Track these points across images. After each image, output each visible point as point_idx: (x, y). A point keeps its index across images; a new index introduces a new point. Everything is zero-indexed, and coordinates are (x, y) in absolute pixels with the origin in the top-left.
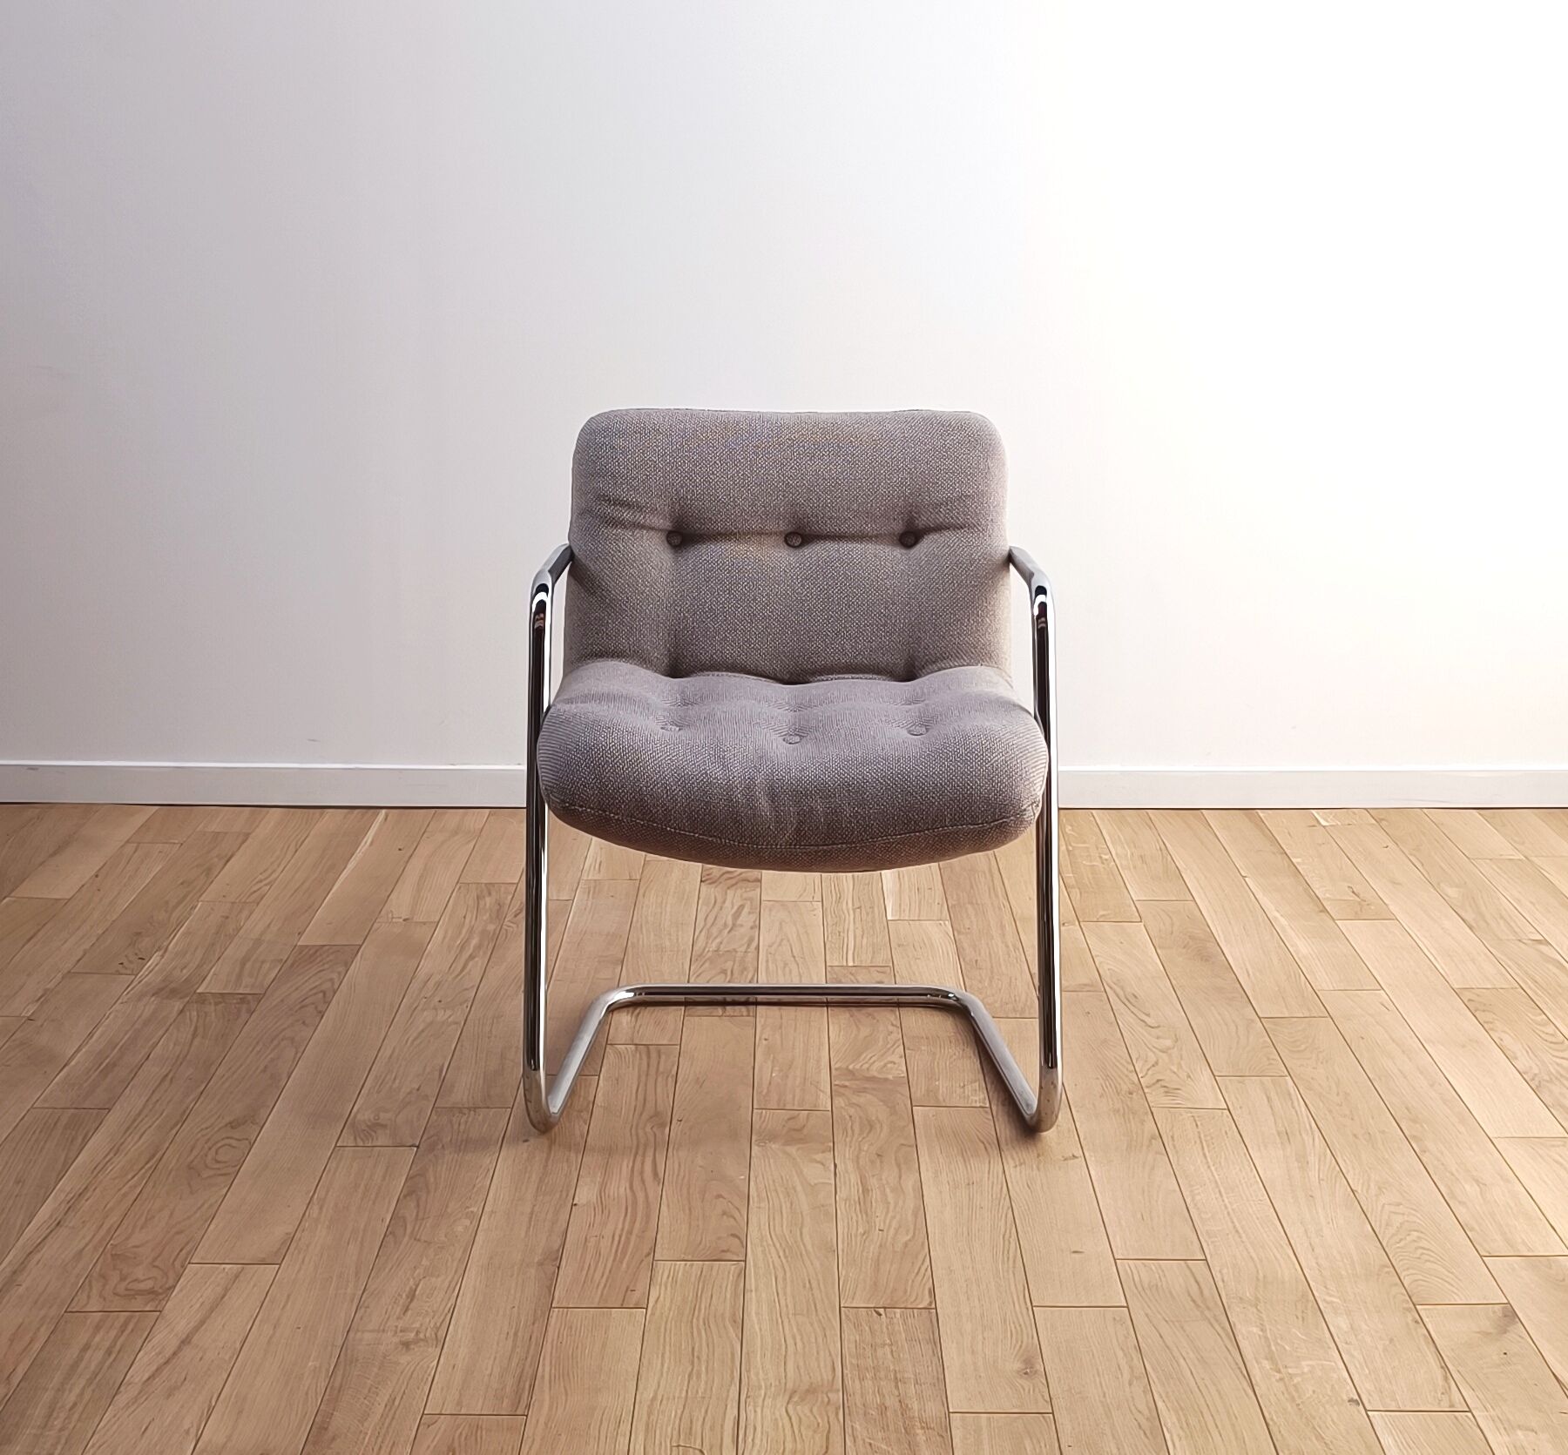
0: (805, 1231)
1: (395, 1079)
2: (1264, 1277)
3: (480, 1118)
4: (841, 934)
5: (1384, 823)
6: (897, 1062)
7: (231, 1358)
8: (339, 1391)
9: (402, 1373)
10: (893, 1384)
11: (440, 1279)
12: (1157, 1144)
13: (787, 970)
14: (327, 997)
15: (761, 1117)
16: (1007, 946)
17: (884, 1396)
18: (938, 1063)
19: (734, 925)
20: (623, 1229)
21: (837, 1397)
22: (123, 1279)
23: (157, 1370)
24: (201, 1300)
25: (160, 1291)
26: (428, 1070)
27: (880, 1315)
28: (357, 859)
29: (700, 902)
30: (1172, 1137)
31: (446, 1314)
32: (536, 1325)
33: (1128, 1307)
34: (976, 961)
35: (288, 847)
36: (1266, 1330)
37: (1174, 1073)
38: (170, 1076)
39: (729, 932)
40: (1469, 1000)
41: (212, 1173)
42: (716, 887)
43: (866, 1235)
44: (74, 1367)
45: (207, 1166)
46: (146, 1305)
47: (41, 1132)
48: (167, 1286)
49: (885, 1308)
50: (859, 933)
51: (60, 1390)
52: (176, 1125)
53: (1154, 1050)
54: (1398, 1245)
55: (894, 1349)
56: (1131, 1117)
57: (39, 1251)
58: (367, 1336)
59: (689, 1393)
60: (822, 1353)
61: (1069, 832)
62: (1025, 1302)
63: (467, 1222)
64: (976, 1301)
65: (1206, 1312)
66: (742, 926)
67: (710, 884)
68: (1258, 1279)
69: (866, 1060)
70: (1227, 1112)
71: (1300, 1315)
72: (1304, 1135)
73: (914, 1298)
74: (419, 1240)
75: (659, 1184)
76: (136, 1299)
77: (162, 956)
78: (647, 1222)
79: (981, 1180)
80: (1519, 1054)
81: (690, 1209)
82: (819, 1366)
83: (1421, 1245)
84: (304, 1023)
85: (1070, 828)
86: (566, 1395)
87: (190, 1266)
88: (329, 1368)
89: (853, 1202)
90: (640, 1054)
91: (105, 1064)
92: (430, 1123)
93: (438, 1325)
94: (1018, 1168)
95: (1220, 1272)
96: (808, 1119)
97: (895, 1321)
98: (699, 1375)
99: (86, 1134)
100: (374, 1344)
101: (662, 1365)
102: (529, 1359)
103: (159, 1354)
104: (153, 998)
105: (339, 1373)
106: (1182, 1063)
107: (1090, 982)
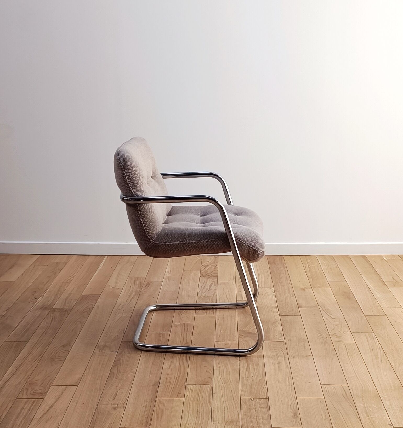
0: (230, 376)
1: (111, 333)
2: (365, 390)
4: (241, 292)
7: (64, 412)
8: (95, 421)
9: (113, 416)
10: (256, 420)
11: (124, 390)
12: (334, 352)
14: (91, 309)
15: (217, 344)
16: (290, 295)
17: (253, 423)
18: (269, 328)
19: (210, 289)
20: (177, 376)
21: (239, 424)
22: (32, 390)
23: (43, 415)
24: (55, 395)
25: (43, 393)
26: (120, 330)
27: (252, 400)
28: (99, 270)
29: (200, 282)
30: (338, 350)
31: (126, 400)
32: (152, 403)
33: (324, 398)
34: (281, 299)
35: (79, 266)
36: (365, 405)
37: (339, 331)
38: (45, 332)
39: (208, 291)
41: (57, 360)
42: (204, 278)
43: (248, 378)
44: (19, 414)
45: (56, 358)
46: (39, 397)
47: (8, 348)
48: (45, 391)
49: (253, 398)
51: (15, 420)
52: (47, 346)
55: (256, 410)
56: (326, 344)
57: (8, 382)
58: (103, 406)
59: (196, 422)
61: (309, 262)
62: (295, 397)
63: (132, 374)
64: (280, 396)
65: (348, 400)
66: (212, 289)
67: (203, 277)
68: (363, 390)
69: (248, 327)
70: (354, 342)
71: (375, 400)
72: (378, 350)
73: (262, 395)
74: (118, 379)
75: (188, 363)
76: (36, 395)
77: (42, 298)
78: (184, 373)
79: (282, 362)
81: (197, 370)
82: (234, 415)
84: (84, 317)
85: (309, 261)
86: (161, 422)
87: (52, 386)
88: (92, 415)
89: (244, 368)
90: (182, 326)
91: (26, 329)
92: (121, 346)
93: (124, 403)
94: (293, 359)
95: (352, 388)
96: (231, 344)
97: (256, 402)
98: (199, 417)
99: (21, 349)
100: (105, 408)
101: (189, 414)
102: (150, 412)
103: (43, 410)
104: (40, 310)
105: (95, 416)
106: (342, 329)
107: (315, 305)
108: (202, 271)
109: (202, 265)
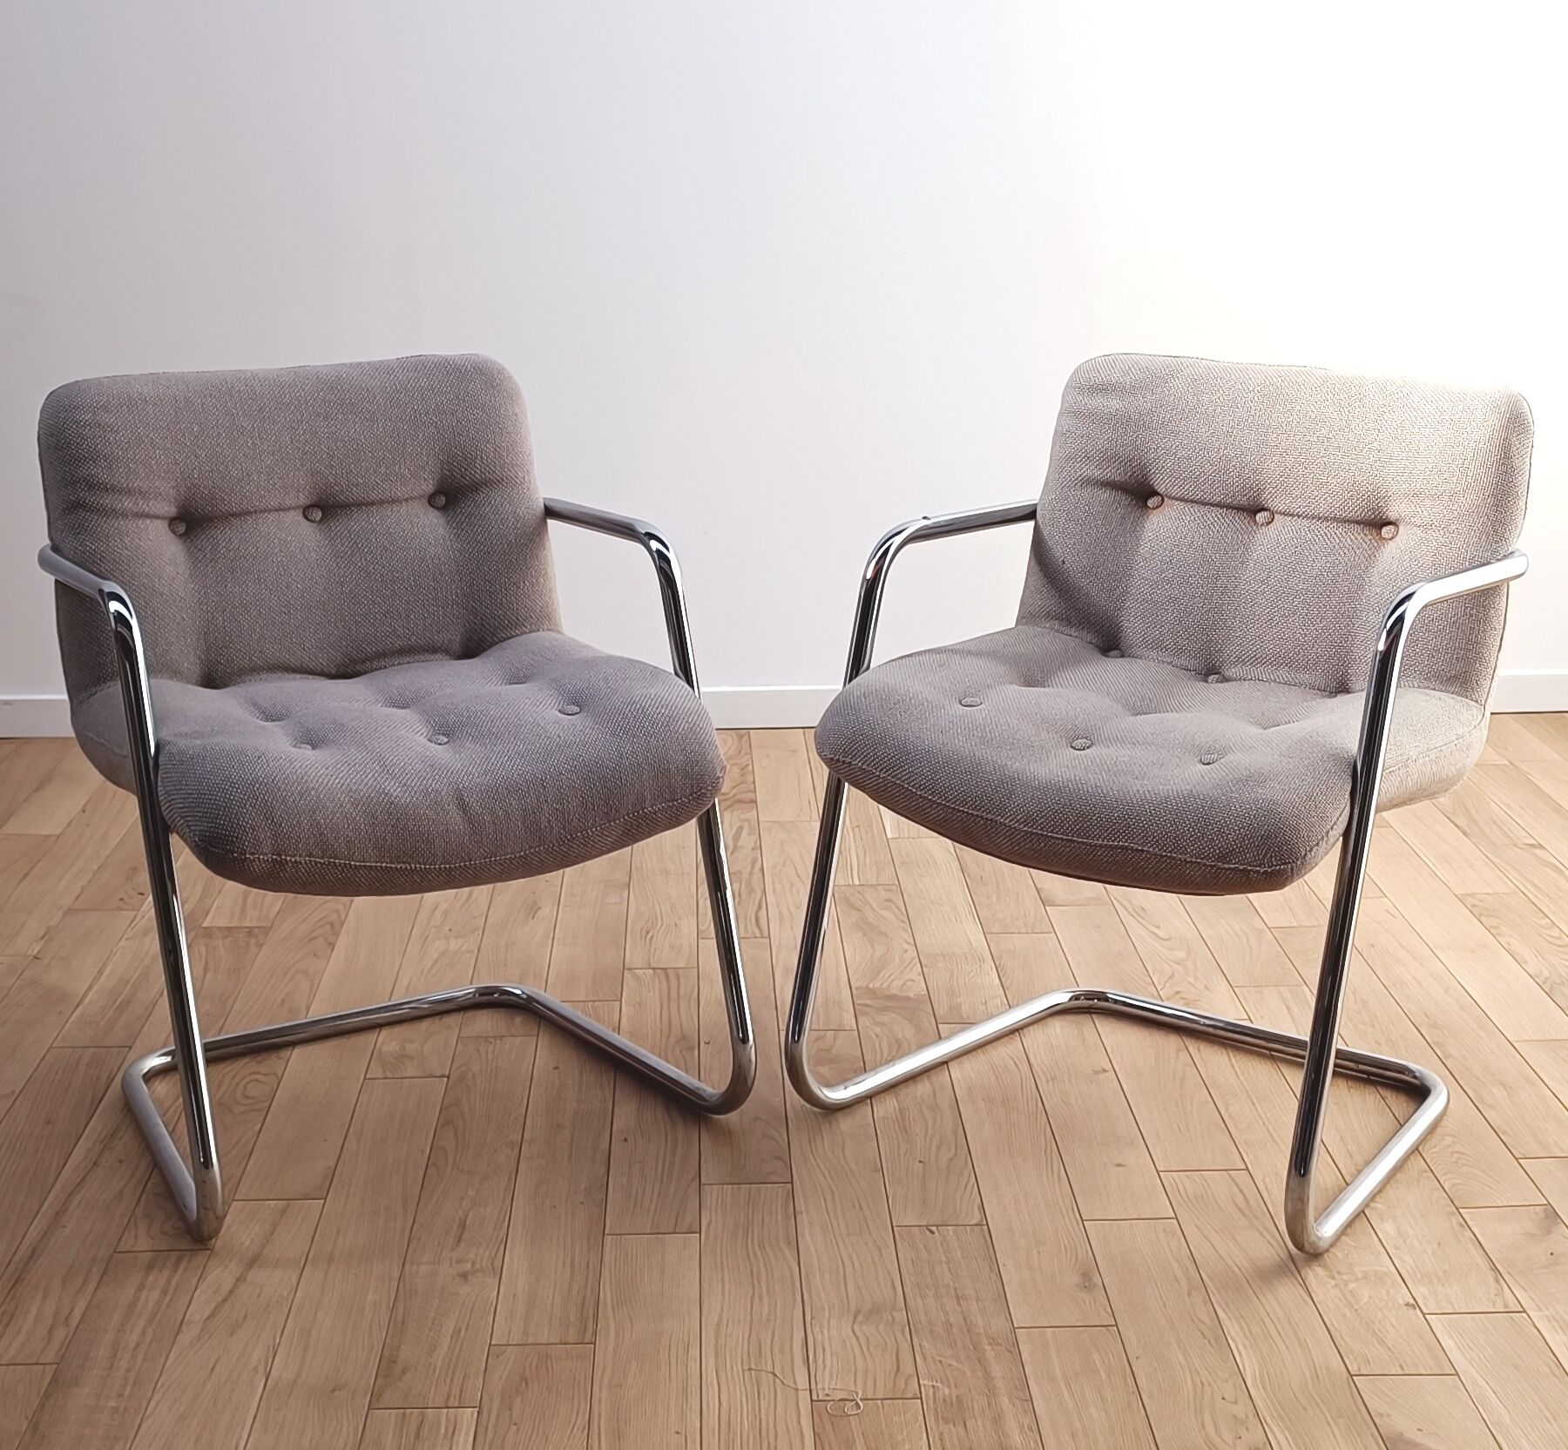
0: (846, 1153)
3: (507, 1046)
6: (915, 979)
7: (289, 1294)
8: (402, 1323)
9: (463, 1304)
10: (955, 1301)
11: (488, 1209)
13: (794, 890)
14: (336, 928)
17: (948, 1313)
18: (957, 977)
20: (663, 1157)
21: (901, 1315)
22: (168, 1217)
23: (216, 1308)
24: (251, 1237)
27: (933, 1232)
31: (499, 1246)
32: (592, 1252)
33: (1176, 1218)
37: (1191, 984)
40: (1473, 906)
41: (242, 1109)
45: (239, 1102)
49: (937, 1226)
50: (861, 852)
51: (121, 1330)
53: (1168, 961)
54: (1434, 1150)
55: (951, 1266)
57: (79, 1192)
58: (422, 1268)
59: (754, 1316)
60: (880, 1272)
62: (1075, 1217)
63: (508, 1150)
64: (1027, 1216)
65: (1255, 1221)
69: (885, 979)
73: (964, 1214)
74: (462, 1170)
78: (689, 1150)
79: (1015, 1095)
80: (1528, 958)
82: (879, 1285)
84: (315, 955)
86: (632, 1320)
87: (234, 1203)
88: (390, 1299)
90: (660, 979)
91: (119, 1001)
92: (457, 1053)
93: (493, 1255)
94: (1051, 1083)
95: (1263, 1180)
96: (835, 1038)
97: (949, 1238)
98: (761, 1299)
99: (111, 1073)
100: (431, 1276)
101: (723, 1289)
102: (589, 1286)
103: (215, 1292)
105: (401, 1306)
106: (1199, 975)
107: (1095, 896)
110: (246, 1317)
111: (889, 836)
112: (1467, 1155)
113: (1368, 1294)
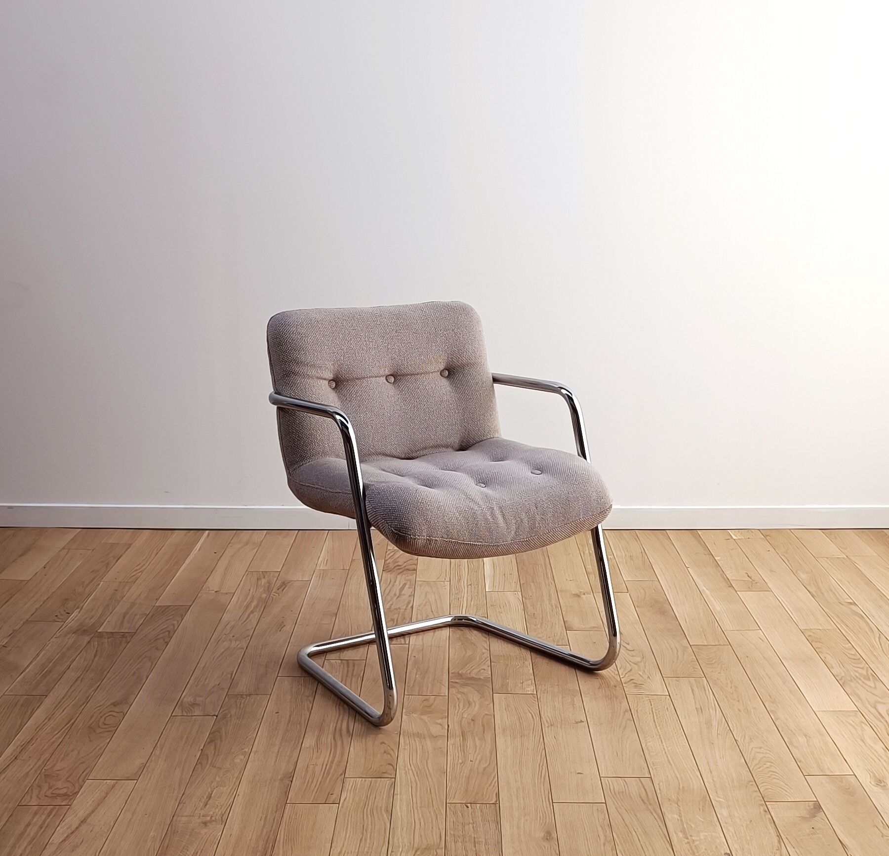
0: (429, 761)
1: (206, 679)
2: (683, 787)
3: (253, 700)
4: (460, 599)
5: (768, 538)
6: (485, 668)
7: (108, 830)
8: (167, 848)
9: (202, 839)
10: (473, 845)
11: (225, 788)
12: (628, 715)
14: (170, 634)
15: (408, 700)
16: (552, 606)
17: (467, 851)
18: (509, 670)
19: (400, 594)
20: (328, 761)
21: (441, 852)
22: (50, 788)
23: (67, 837)
24: (93, 799)
25: (71, 794)
26: (225, 674)
27: (468, 807)
28: (191, 558)
29: (382, 582)
30: (637, 711)
31: (228, 807)
32: (278, 812)
33: (606, 803)
34: (534, 614)
35: (153, 551)
36: (682, 817)
37: (641, 675)
38: (81, 678)
39: (397, 598)
40: (809, 636)
41: (102, 730)
42: (391, 574)
43: (463, 764)
44: (22, 835)
45: (99, 726)
46: (62, 802)
47: (8, 708)
48: (75, 792)
49: (472, 803)
50: (469, 598)
51: (13, 847)
52: (83, 704)
53: (630, 662)
54: (759, 770)
55: (474, 825)
56: (615, 700)
57: (4, 773)
58: (184, 819)
59: (360, 849)
60: (434, 828)
61: (590, 543)
62: (549, 801)
63: (242, 757)
64: (522, 799)
65: (649, 807)
66: (404, 595)
67: (388, 572)
68: (679, 789)
69: (469, 668)
70: (668, 697)
71: (701, 808)
72: (711, 710)
73: (487, 797)
74: (215, 767)
75: (349, 737)
76: (57, 798)
77: (79, 612)
78: (342, 757)
79: (529, 734)
80: (834, 665)
81: (366, 750)
82: (433, 836)
83: (771, 770)
84: (157, 649)
85: (591, 540)
86: (292, 850)
87: (87, 781)
88: (162, 836)
89: (456, 745)
90: (344, 666)
91: (45, 671)
92: (224, 703)
93: (223, 813)
94: (550, 728)
95: (659, 784)
96: (434, 700)
97: (476, 810)
98: (366, 840)
99: (33, 709)
100: (187, 823)
101: (346, 835)
102: (272, 831)
103: (68, 828)
104: (73, 635)
105: (168, 839)
106: (646, 670)
107: (597, 626)
108: (387, 560)
109: (389, 548)
110: (82, 841)
111: (487, 590)
112: (776, 773)
113: (705, 847)
